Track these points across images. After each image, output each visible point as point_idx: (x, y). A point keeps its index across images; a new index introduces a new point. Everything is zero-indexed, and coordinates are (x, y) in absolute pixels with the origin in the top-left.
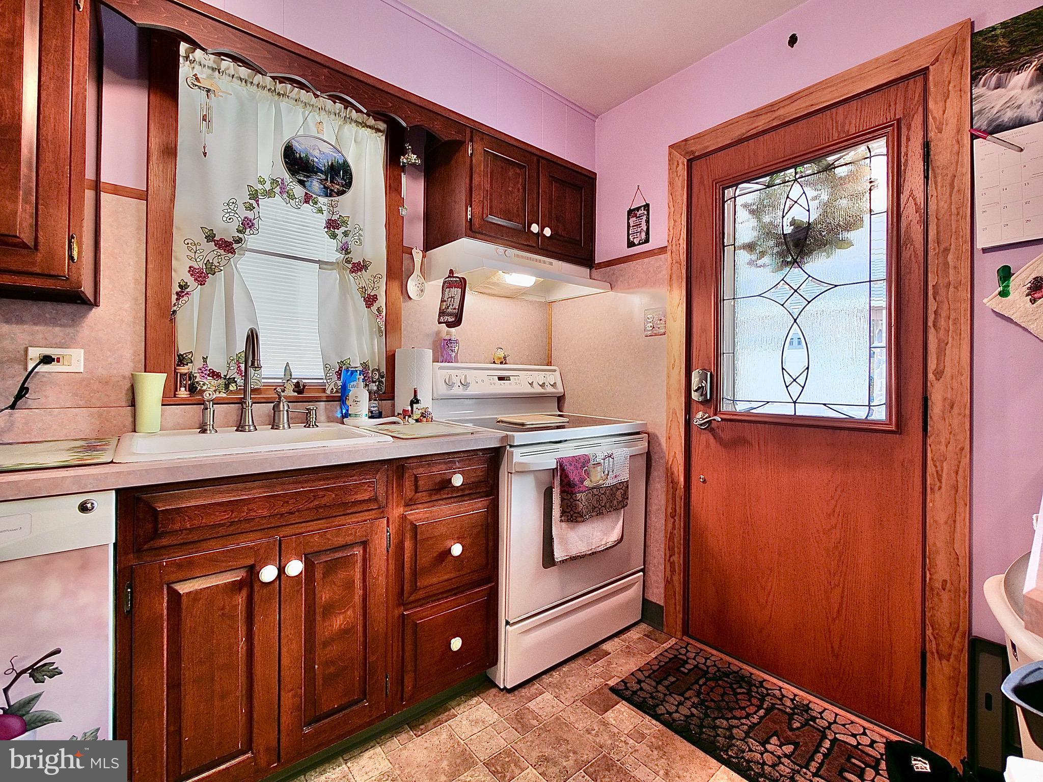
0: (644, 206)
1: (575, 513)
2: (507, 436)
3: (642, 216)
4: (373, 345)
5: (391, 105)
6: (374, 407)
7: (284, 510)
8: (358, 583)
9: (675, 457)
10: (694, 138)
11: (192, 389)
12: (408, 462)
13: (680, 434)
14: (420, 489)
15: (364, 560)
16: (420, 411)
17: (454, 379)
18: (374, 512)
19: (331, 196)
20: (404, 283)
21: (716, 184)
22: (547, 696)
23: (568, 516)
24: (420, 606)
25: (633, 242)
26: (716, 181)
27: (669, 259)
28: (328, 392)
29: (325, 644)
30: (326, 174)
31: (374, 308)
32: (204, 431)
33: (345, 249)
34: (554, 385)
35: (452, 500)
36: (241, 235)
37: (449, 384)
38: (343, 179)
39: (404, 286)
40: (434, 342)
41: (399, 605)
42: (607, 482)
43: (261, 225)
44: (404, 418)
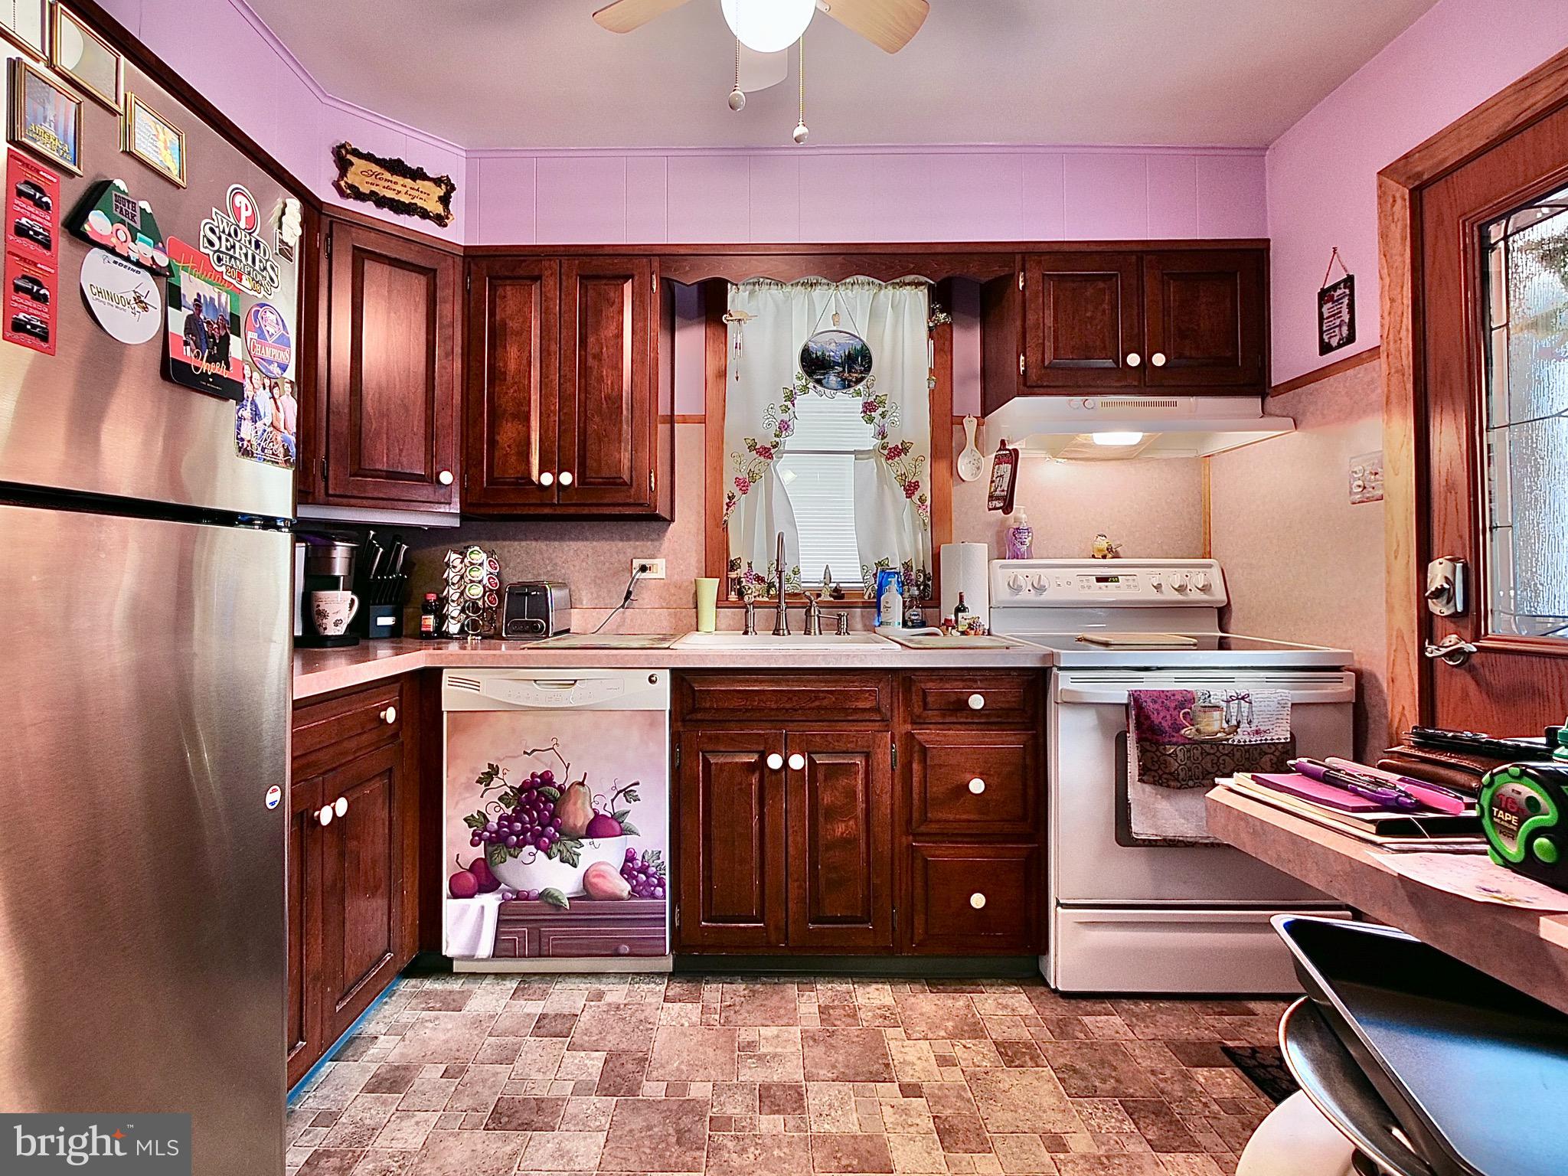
0: (1344, 281)
1: (1165, 773)
2: (1052, 654)
3: (1341, 299)
4: (916, 540)
5: (912, 266)
6: (915, 615)
7: (788, 706)
8: (860, 796)
9: (1403, 714)
10: (1420, 149)
11: (741, 594)
12: (917, 674)
13: (1410, 676)
14: (930, 706)
15: (867, 773)
16: (968, 621)
17: (1021, 580)
18: (877, 724)
19: (849, 386)
20: (954, 461)
21: (1464, 222)
22: (1117, 1020)
23: (1154, 777)
24: (933, 843)
25: (1329, 344)
26: (1464, 218)
27: (1384, 366)
28: (866, 597)
29: (828, 848)
30: (842, 365)
31: (915, 498)
32: (746, 633)
33: (883, 435)
34: (1205, 589)
35: (974, 726)
36: (777, 439)
37: (1015, 588)
38: (862, 365)
39: (954, 464)
40: (999, 533)
41: (908, 833)
42: (1236, 738)
43: (796, 425)
44: (947, 629)
